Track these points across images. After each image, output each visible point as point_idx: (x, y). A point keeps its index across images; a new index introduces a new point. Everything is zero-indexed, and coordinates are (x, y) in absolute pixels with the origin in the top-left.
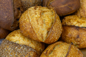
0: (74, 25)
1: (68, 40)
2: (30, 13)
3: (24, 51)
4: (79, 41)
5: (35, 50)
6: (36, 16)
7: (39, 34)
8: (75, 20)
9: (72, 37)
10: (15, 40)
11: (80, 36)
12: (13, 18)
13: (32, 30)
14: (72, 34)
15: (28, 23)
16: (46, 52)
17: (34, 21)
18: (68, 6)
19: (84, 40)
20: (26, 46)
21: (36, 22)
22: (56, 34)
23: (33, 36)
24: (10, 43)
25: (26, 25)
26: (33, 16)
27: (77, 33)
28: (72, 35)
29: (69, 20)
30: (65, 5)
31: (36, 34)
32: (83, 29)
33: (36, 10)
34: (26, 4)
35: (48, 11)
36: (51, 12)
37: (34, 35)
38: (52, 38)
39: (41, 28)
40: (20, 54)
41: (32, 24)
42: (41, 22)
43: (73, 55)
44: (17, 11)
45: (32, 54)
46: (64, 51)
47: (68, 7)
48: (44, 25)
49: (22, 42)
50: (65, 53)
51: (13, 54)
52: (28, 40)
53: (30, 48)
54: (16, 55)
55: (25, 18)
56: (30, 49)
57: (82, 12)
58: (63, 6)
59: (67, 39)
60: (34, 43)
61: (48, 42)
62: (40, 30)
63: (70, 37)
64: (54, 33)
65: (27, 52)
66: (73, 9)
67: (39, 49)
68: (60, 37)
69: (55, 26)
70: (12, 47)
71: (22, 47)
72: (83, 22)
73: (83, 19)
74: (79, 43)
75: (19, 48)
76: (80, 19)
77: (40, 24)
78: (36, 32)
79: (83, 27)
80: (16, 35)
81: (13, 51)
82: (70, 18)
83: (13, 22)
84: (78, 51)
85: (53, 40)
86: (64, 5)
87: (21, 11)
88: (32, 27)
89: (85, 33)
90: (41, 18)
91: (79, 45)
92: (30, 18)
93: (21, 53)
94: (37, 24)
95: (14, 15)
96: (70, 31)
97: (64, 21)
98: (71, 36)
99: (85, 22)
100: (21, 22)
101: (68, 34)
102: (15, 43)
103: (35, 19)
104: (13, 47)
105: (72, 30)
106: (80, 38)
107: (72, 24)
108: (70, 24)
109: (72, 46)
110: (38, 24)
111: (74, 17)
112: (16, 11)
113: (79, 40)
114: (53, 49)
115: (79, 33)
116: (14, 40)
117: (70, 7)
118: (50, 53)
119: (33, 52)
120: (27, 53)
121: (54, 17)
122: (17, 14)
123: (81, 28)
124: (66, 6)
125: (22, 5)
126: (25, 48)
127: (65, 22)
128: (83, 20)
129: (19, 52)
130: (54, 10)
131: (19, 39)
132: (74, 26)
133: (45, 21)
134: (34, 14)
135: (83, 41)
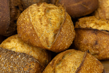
0: (90, 27)
1: (83, 47)
2: (31, 10)
3: (22, 61)
4: (97, 50)
5: (38, 61)
6: (39, 14)
7: (43, 38)
8: (92, 21)
9: (89, 44)
10: (11, 47)
11: (99, 42)
12: (9, 19)
13: (34, 32)
14: (87, 40)
15: (28, 23)
16: (52, 63)
17: (36, 20)
18: (82, 4)
19: (105, 47)
20: (25, 54)
21: (39, 22)
22: (66, 38)
23: (35, 41)
24: (3, 51)
25: (25, 26)
26: (35, 13)
27: (95, 38)
28: (89, 41)
29: (84, 22)
30: (79, 3)
31: (38, 38)
32: (103, 32)
33: (39, 6)
34: (27, 4)
35: (56, 8)
36: (60, 10)
37: (36, 39)
38: (61, 43)
39: (45, 30)
40: (16, 65)
41: (33, 24)
42: (46, 21)
43: (89, 66)
44: (15, 10)
45: (34, 66)
46: (77, 60)
47: (83, 6)
48: (49, 25)
49: (20, 49)
50: (79, 63)
51: (7, 67)
52: (28, 47)
53: (30, 57)
54: (11, 67)
55: (24, 17)
56: (31, 59)
57: (101, 14)
58: (76, 4)
59: (81, 47)
60: (36, 51)
61: (55, 49)
62: (44, 33)
63: (86, 44)
64: (64, 36)
65: (26, 63)
66: (89, 9)
67: (44, 59)
68: (72, 43)
69: (65, 27)
70: (6, 57)
71: (19, 56)
72: (103, 24)
73: (103, 20)
74: (97, 52)
75: (15, 57)
76: (99, 20)
77: (44, 24)
78: (38, 35)
79: (102, 30)
80: (12, 41)
81: (7, 61)
82: (85, 20)
83: (9, 24)
84: (97, 61)
85: (62, 47)
86: (77, 2)
87: (20, 10)
88: (33, 28)
89: (105, 38)
90: (45, 16)
91: (98, 54)
92: (31, 17)
93: (18, 64)
94: (40, 24)
95: (11, 15)
96: (85, 36)
97: (77, 24)
98: (86, 42)
99: (105, 24)
100: (19, 23)
101: (83, 40)
102: (10, 51)
103: (37, 18)
104: (8, 56)
105: (88, 34)
106: (99, 45)
107: (88, 26)
108: (86, 27)
109: (89, 54)
110: (42, 24)
111: (90, 18)
112: (13, 10)
113: (97, 48)
114: (61, 58)
115: (98, 37)
116: (9, 48)
117: (85, 6)
118: (57, 64)
119: (34, 64)
120: (27, 65)
121: (63, 15)
122: (14, 14)
123: (100, 31)
124: (80, 5)
125: (21, 3)
126: (24, 57)
127: (79, 25)
128: (103, 22)
129: (16, 63)
130: (64, 6)
131: (16, 45)
132: (90, 29)
133: (51, 20)
134: (36, 11)
135: (104, 49)
